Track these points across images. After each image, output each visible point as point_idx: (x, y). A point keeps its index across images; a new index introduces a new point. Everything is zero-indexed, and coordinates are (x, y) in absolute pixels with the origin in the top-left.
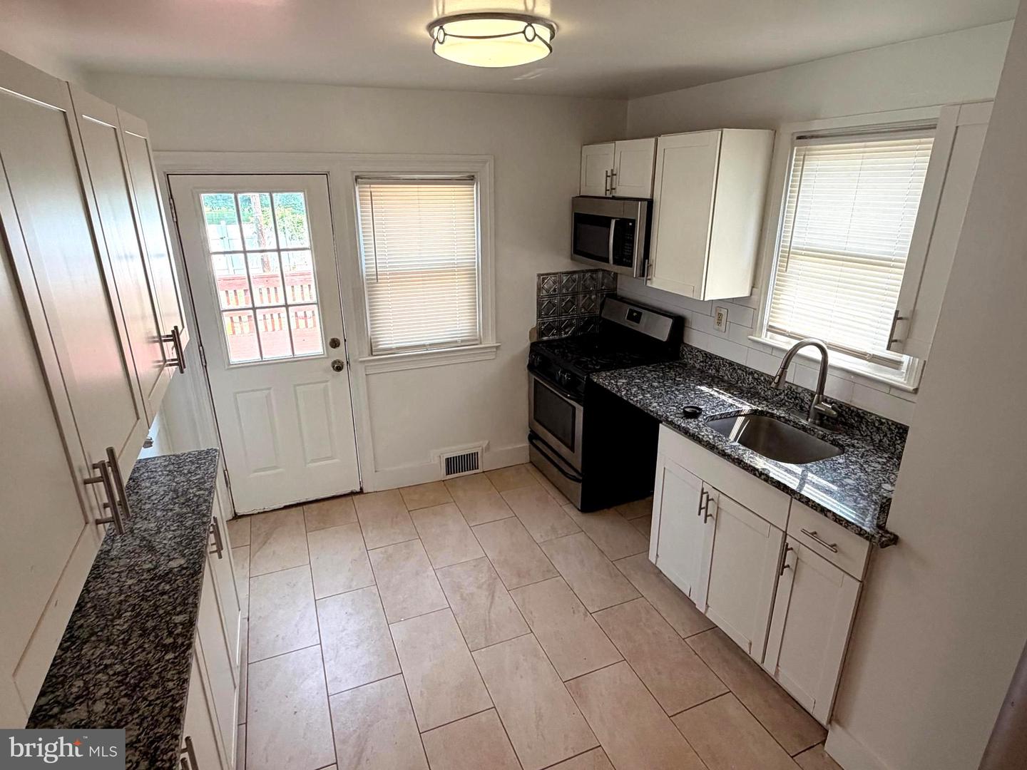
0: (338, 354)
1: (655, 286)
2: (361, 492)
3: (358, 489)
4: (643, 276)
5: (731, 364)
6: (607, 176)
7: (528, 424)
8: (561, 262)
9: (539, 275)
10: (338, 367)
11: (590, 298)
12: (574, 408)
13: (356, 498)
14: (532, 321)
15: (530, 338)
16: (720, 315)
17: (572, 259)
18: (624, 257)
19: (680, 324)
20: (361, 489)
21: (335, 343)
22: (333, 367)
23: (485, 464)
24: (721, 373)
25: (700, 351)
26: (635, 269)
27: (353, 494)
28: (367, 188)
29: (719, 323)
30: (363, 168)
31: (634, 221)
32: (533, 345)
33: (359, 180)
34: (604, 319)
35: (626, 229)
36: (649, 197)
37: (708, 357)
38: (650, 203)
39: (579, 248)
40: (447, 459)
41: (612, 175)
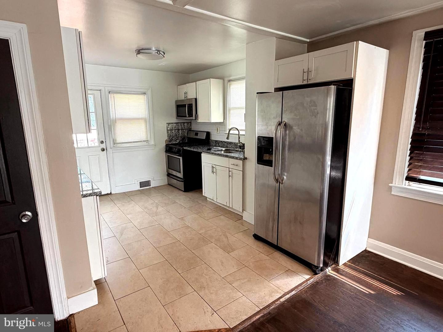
0: (103, 146)
1: (199, 121)
3: (109, 193)
4: (196, 119)
5: (221, 141)
6: (185, 94)
7: (166, 171)
8: (174, 120)
9: (167, 123)
10: (103, 150)
11: (183, 131)
12: (180, 159)
14: (166, 138)
15: (165, 143)
16: (218, 129)
17: (177, 118)
18: (190, 115)
19: (208, 134)
20: (111, 193)
21: (102, 142)
22: (102, 150)
23: (153, 185)
24: (219, 145)
25: (214, 140)
26: (194, 118)
27: (108, 194)
28: (112, 95)
29: (218, 131)
30: (110, 89)
31: (192, 104)
32: (166, 145)
33: (110, 93)
34: (188, 137)
35: (190, 106)
36: (195, 98)
37: (216, 141)
38: (196, 99)
39: (179, 115)
40: (140, 182)
41: (186, 93)
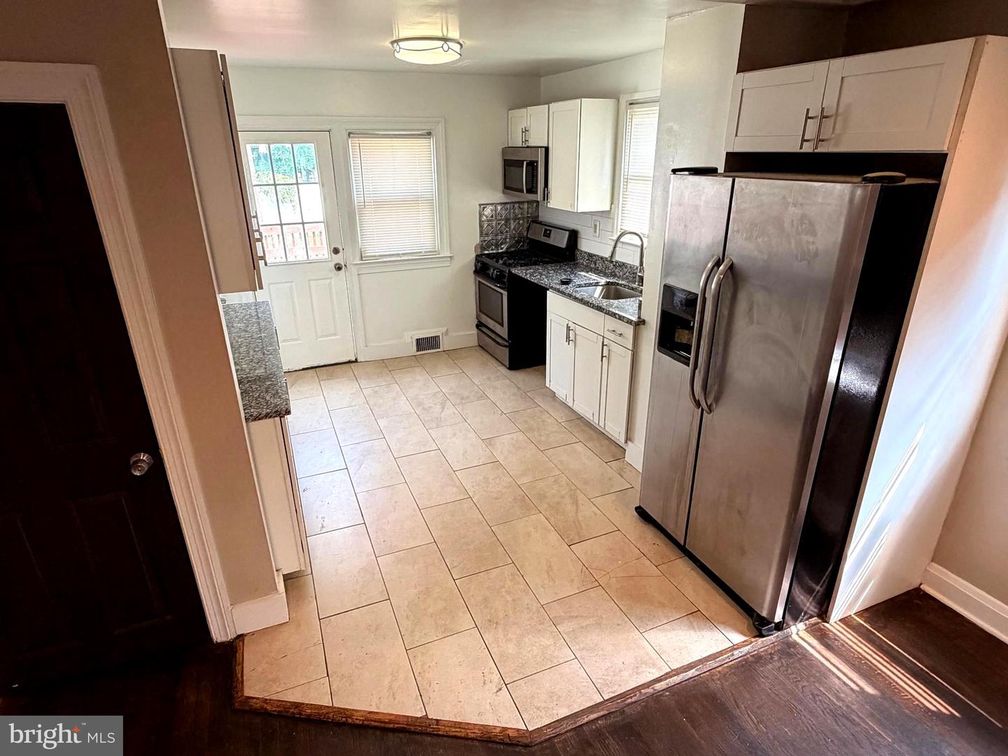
0: (338, 259)
1: (551, 207)
2: (356, 361)
3: (354, 359)
4: (544, 200)
6: (523, 132)
7: (475, 316)
9: (480, 205)
10: (338, 268)
12: (502, 294)
13: (352, 365)
14: (476, 239)
15: (475, 251)
16: (596, 225)
17: (504, 193)
18: (532, 189)
19: (574, 235)
21: (336, 251)
22: (335, 268)
23: (445, 344)
25: (585, 253)
26: (539, 197)
27: (350, 362)
28: (356, 141)
29: (595, 232)
30: (353, 127)
31: (537, 162)
32: (477, 256)
33: (352, 135)
34: (530, 239)
35: (532, 165)
36: (546, 145)
37: (591, 255)
38: (547, 149)
39: (507, 187)
40: (417, 340)
41: (525, 131)
